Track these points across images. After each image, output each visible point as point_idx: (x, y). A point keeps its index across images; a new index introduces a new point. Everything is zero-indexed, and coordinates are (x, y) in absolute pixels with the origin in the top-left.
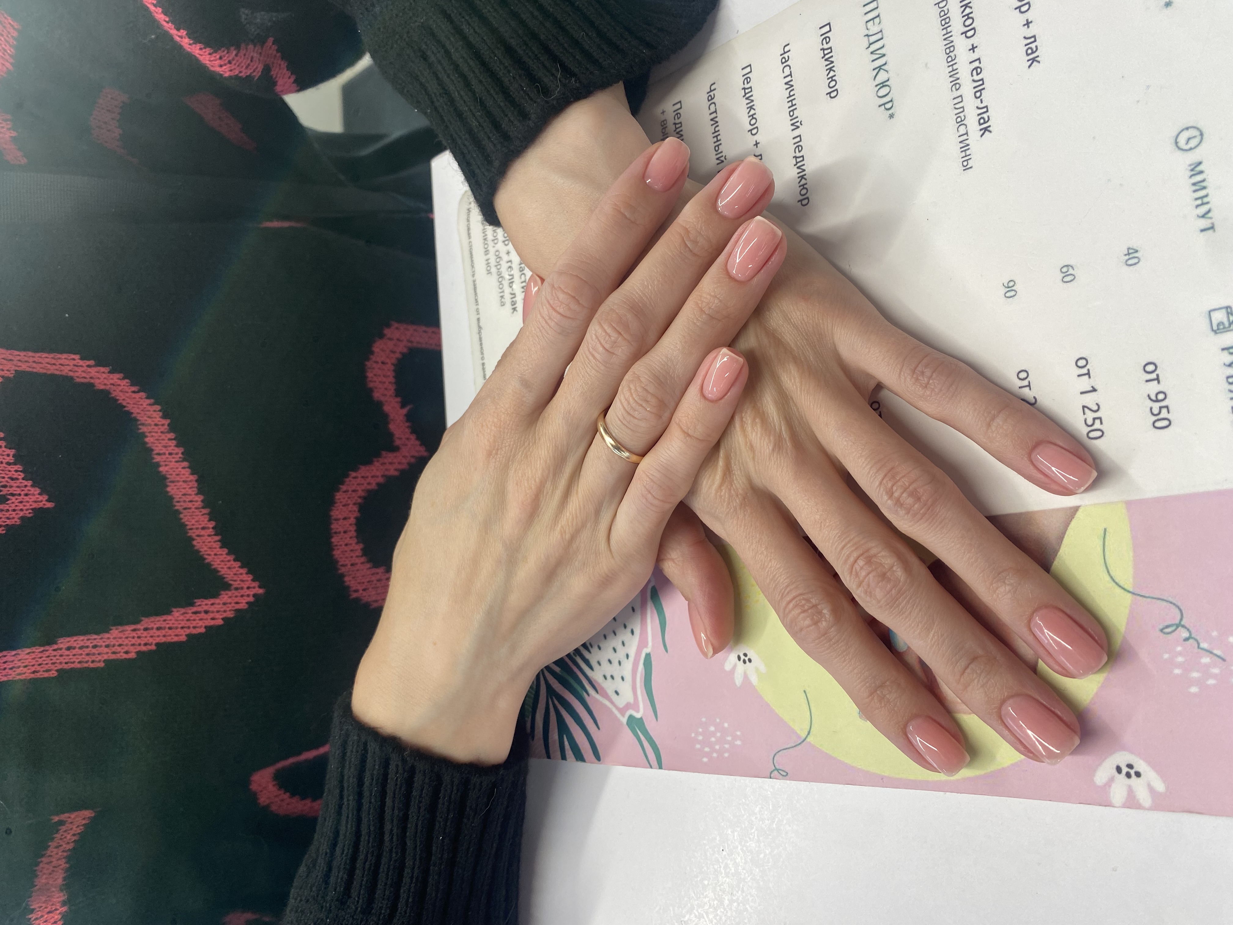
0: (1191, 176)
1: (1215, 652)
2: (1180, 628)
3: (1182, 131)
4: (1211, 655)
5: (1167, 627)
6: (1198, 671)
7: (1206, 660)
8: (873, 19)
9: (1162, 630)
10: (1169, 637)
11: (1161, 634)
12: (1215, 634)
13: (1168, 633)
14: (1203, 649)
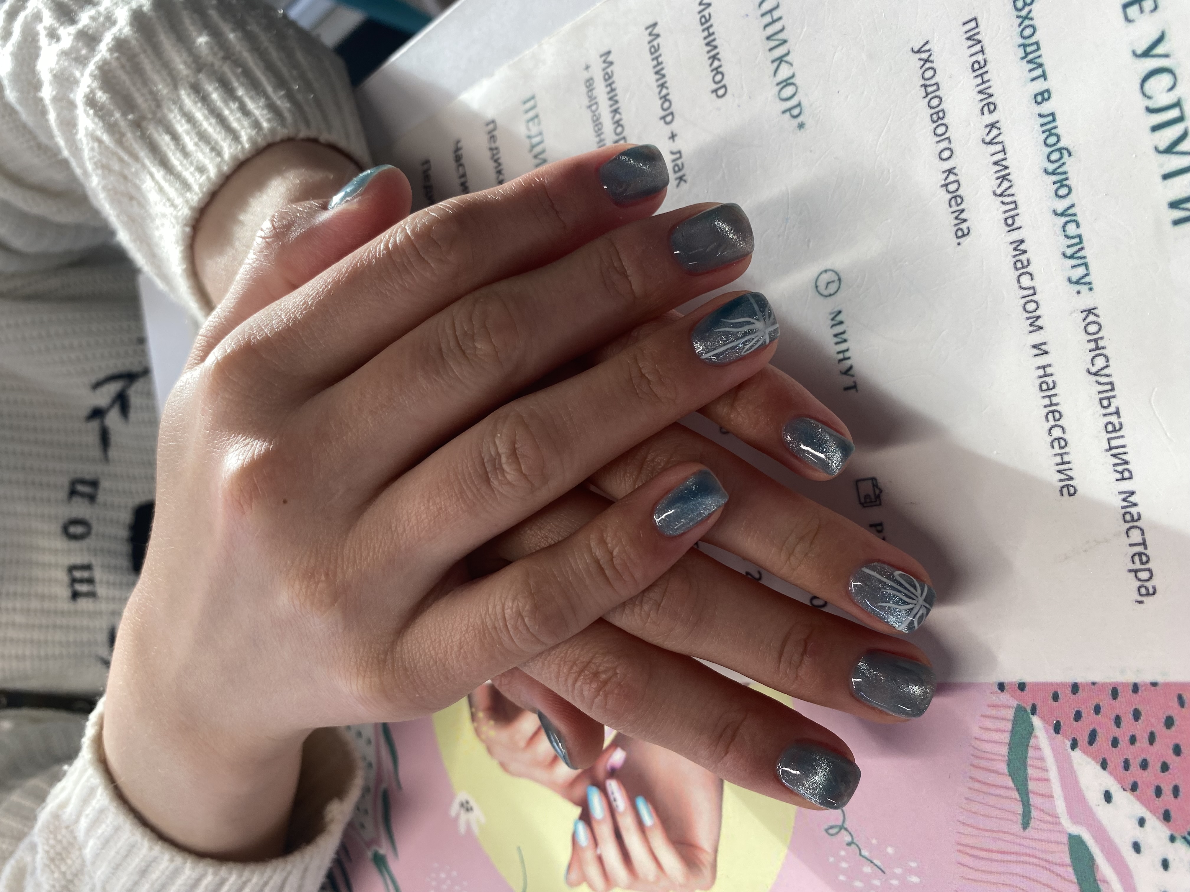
0: (833, 326)
1: (875, 861)
2: (843, 831)
3: (821, 273)
4: (872, 864)
5: (832, 827)
6: (861, 881)
7: (867, 869)
8: (532, 119)
9: (827, 831)
10: (834, 839)
11: (826, 835)
12: (874, 841)
13: (832, 835)
14: (863, 856)
